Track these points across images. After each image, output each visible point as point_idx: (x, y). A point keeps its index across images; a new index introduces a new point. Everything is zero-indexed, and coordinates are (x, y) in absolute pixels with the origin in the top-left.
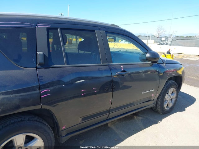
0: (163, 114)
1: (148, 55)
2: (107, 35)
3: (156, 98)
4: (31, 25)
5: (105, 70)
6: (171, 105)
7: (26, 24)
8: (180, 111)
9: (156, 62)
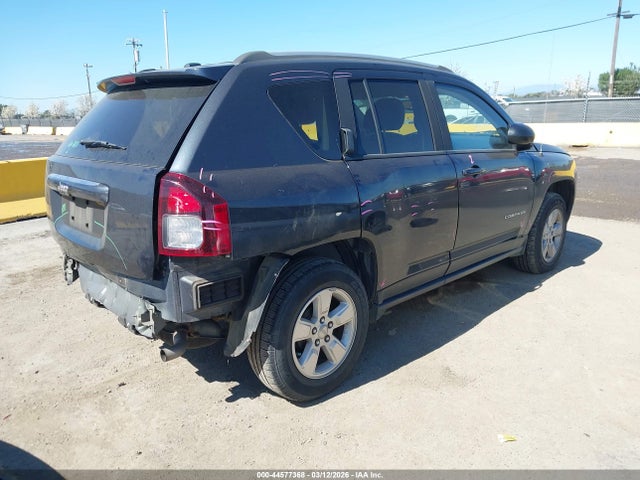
0: (542, 273)
1: (511, 132)
2: (439, 89)
3: (527, 232)
4: (324, 75)
5: (445, 164)
6: (554, 252)
7: (303, 74)
8: (574, 266)
9: (528, 147)
